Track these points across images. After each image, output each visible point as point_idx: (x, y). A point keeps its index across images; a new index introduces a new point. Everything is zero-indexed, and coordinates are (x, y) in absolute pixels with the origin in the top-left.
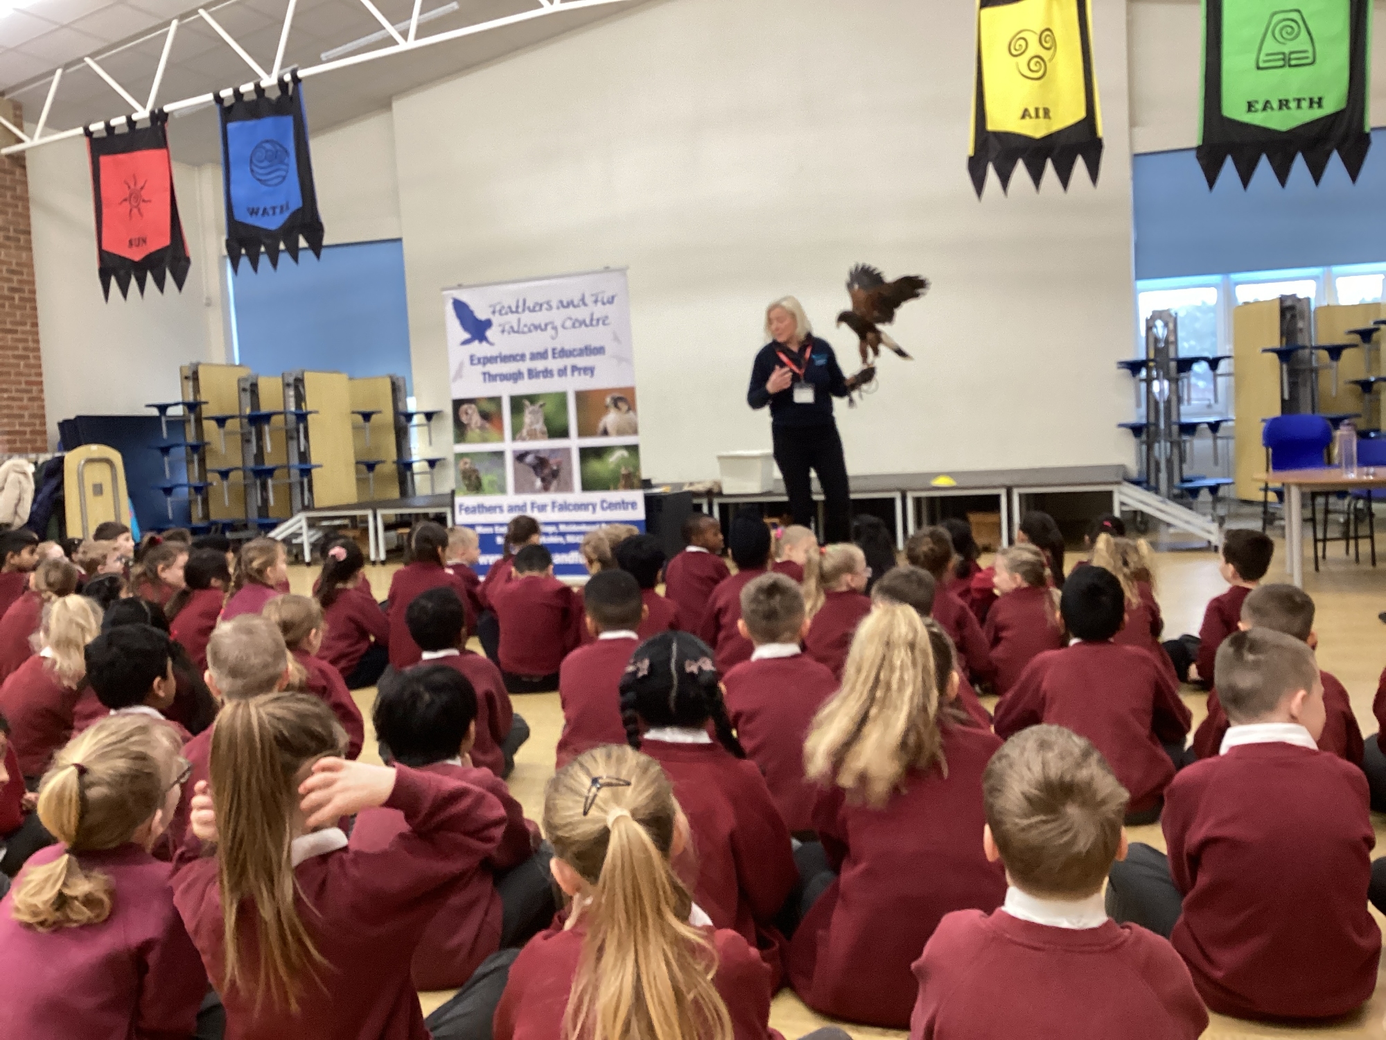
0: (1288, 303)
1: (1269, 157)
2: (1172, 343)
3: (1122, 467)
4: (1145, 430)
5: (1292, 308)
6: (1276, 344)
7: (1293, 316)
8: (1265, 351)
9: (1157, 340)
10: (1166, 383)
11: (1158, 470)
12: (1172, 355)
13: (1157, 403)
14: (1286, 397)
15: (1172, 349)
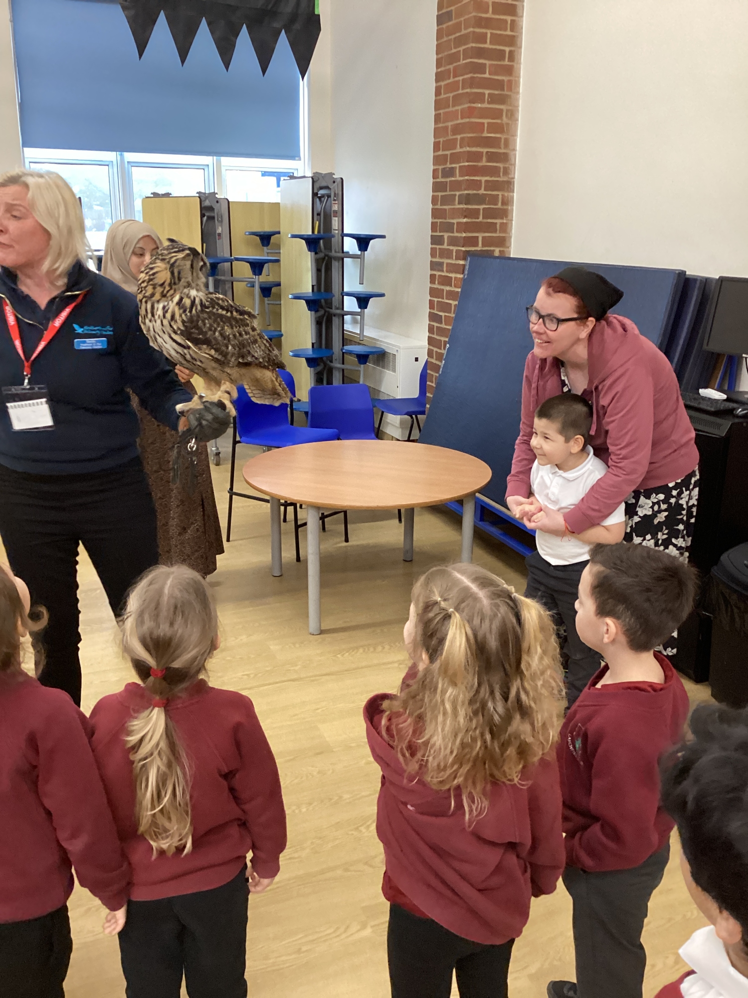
0: (207, 203)
1: (209, 24)
5: (211, 209)
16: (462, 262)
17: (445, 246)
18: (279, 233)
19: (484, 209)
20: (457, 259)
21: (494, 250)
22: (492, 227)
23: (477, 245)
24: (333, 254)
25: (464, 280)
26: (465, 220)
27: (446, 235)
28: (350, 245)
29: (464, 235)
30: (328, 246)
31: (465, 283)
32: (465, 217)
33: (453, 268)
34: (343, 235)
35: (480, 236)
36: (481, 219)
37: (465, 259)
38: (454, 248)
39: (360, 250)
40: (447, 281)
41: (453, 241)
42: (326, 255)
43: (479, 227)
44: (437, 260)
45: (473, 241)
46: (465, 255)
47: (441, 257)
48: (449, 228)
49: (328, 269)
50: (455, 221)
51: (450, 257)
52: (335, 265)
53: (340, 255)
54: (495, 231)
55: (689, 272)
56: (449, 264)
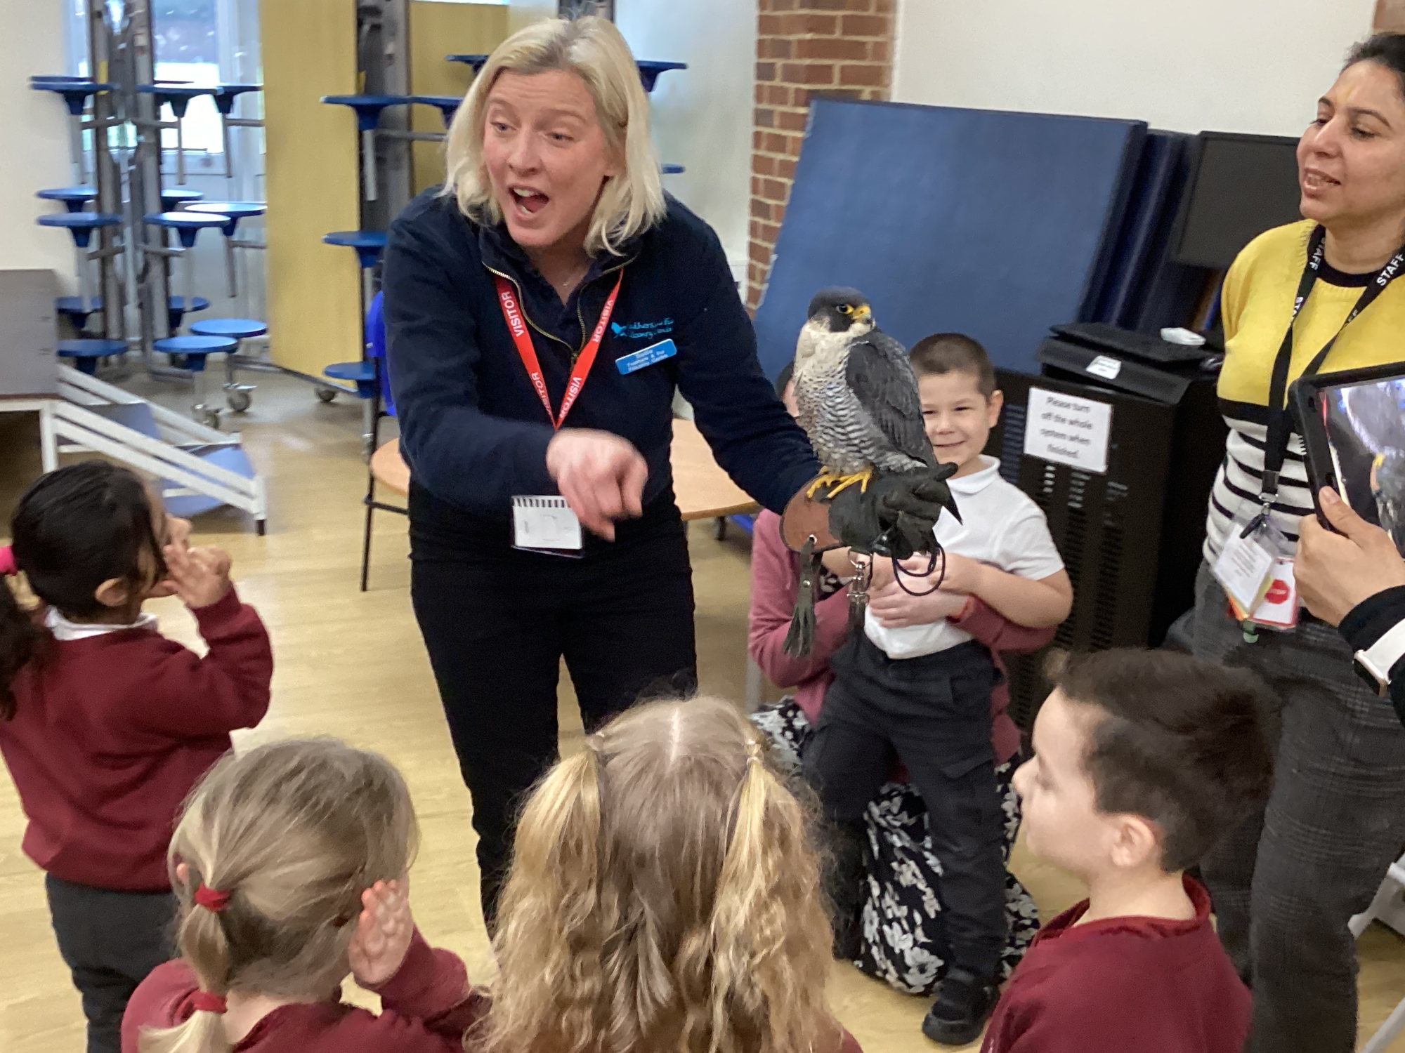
2: (142, 49)
3: (48, 276)
4: (95, 234)
5: (376, 11)
6: (350, 90)
7: (376, 28)
8: (330, 100)
9: (111, 39)
10: (131, 129)
11: (123, 301)
12: (144, 80)
13: (116, 168)
14: (371, 195)
15: (143, 60)
16: (802, 110)
17: (777, 82)
19: (845, 17)
20: (797, 104)
21: (860, 92)
22: (856, 50)
23: (829, 80)
25: (805, 141)
26: (809, 36)
27: (779, 63)
29: (807, 62)
31: (807, 147)
32: (810, 30)
33: (791, 121)
35: (838, 64)
36: (837, 35)
37: (806, 104)
38: (792, 86)
40: (778, 143)
41: (791, 74)
43: (834, 50)
44: (765, 106)
45: (823, 74)
46: (808, 98)
47: (772, 101)
48: (782, 49)
50: (793, 38)
51: (784, 103)
54: (863, 58)
55: (1154, 125)
56: (783, 114)
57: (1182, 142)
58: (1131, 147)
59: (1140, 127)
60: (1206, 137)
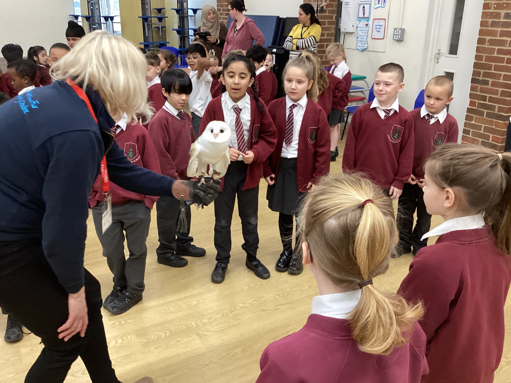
2: (97, 9)
6: (141, 15)
7: (145, 4)
14: (147, 35)
16: (226, 17)
17: (221, 12)
18: (164, 8)
20: (225, 15)
24: (185, 15)
27: (222, 8)
28: (190, 13)
30: (183, 13)
34: (188, 9)
38: (224, 12)
39: (194, 13)
41: (224, 10)
42: (183, 16)
48: (222, 6)
49: (183, 21)
50: (224, 4)
51: (223, 15)
52: (185, 19)
53: (187, 16)
55: (280, 17)
56: (223, 18)
57: (284, 19)
58: (277, 20)
59: (278, 17)
60: (287, 18)
